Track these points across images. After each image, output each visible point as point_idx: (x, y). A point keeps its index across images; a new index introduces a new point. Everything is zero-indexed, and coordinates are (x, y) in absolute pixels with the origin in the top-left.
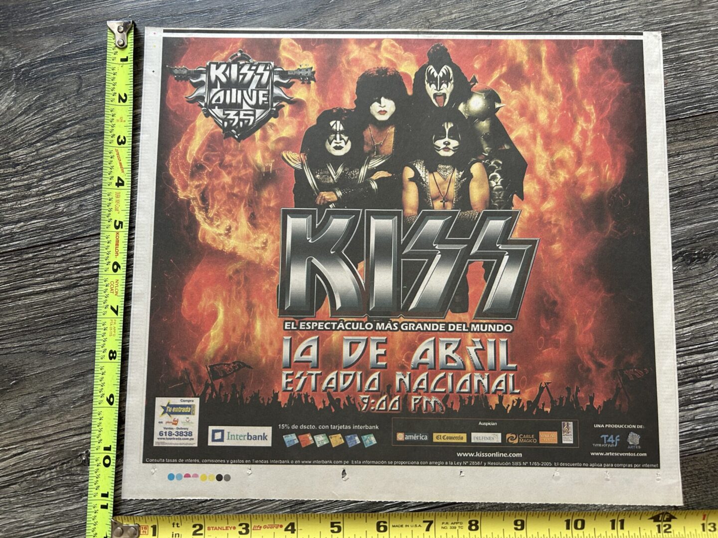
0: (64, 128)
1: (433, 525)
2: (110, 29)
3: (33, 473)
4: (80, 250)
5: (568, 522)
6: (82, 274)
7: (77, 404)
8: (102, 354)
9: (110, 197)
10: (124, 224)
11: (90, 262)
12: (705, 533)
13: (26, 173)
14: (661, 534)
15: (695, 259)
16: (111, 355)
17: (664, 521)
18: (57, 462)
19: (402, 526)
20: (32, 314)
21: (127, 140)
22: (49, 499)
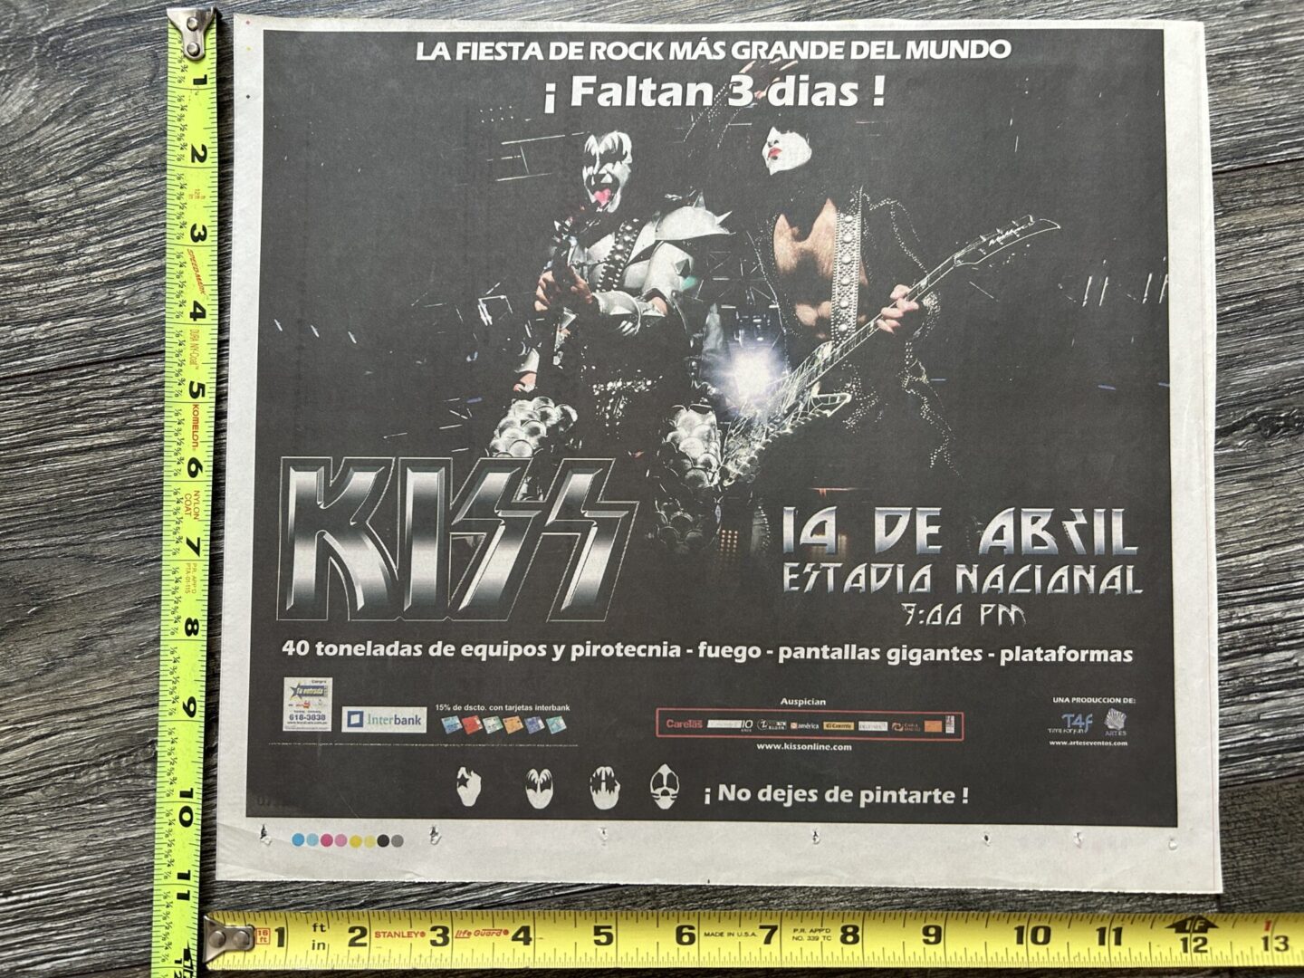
0: (126, 150)
1: (777, 933)
2: (172, 23)
3: (67, 771)
4: (153, 375)
5: (1020, 931)
7: (143, 654)
8: (172, 625)
9: (181, 339)
10: (207, 390)
12: (1269, 953)
13: (57, 232)
14: (1188, 955)
15: (1279, 428)
16: (190, 627)
17: (1195, 932)
18: (110, 753)
19: (721, 934)
20: (66, 489)
21: (209, 233)
22: (95, 818)
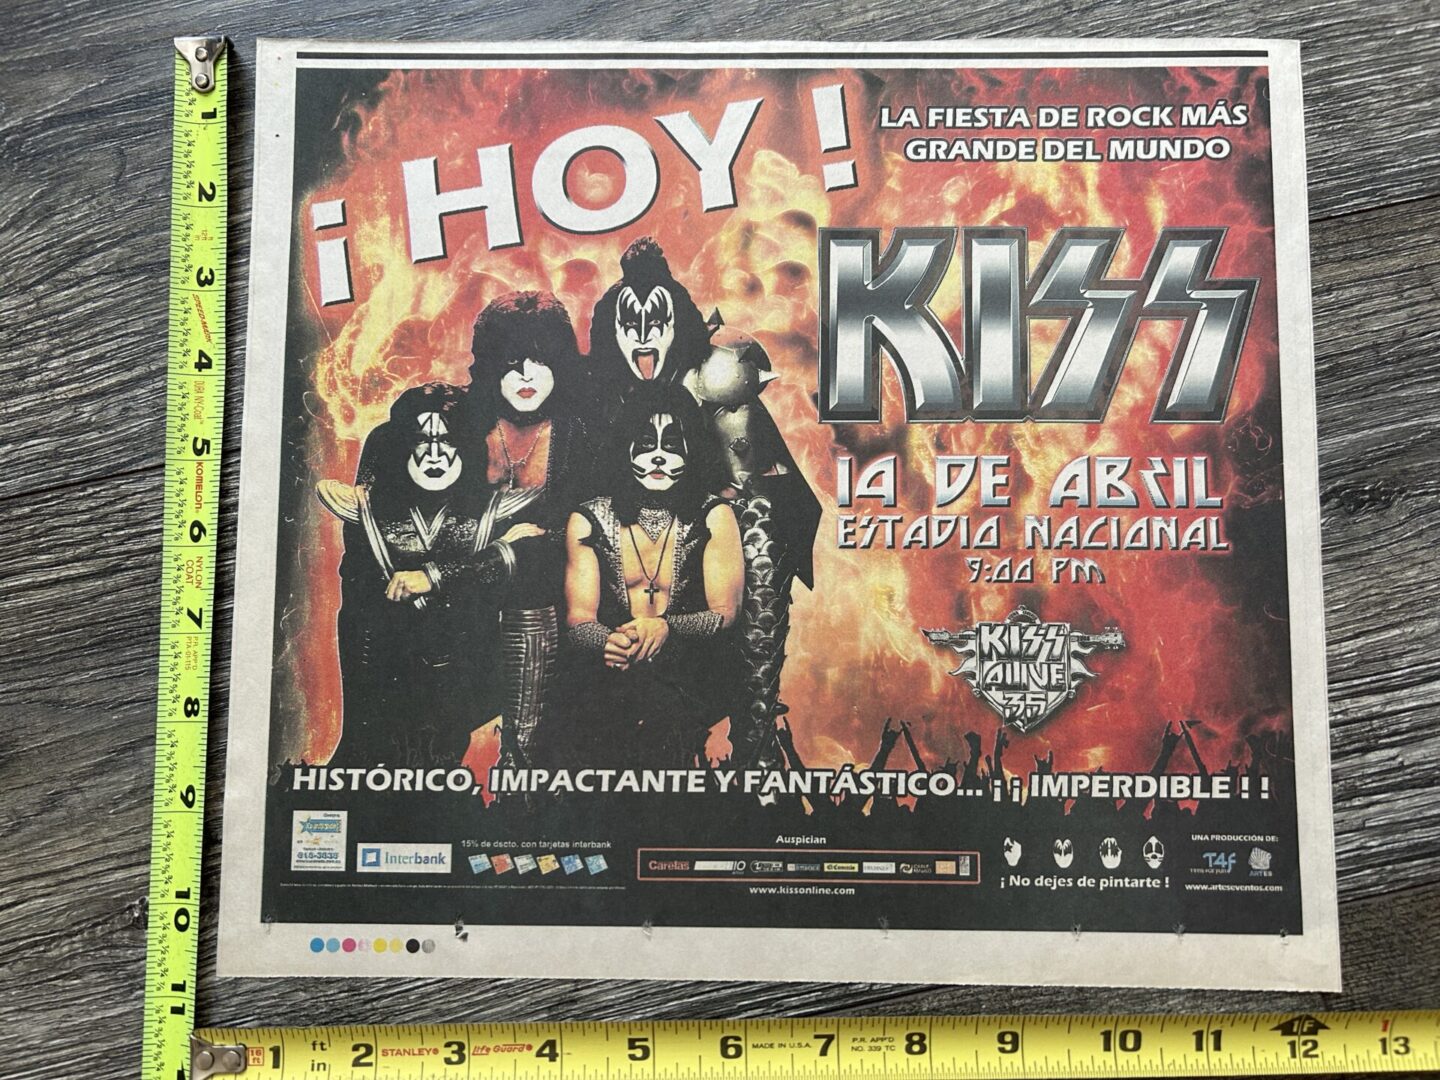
0: (91, 254)
1: (834, 1044)
2: (180, 54)
3: (36, 944)
4: (124, 497)
5: (1107, 1036)
6: (129, 546)
7: (121, 807)
8: (170, 705)
9: (185, 391)
10: (212, 446)
11: (146, 522)
13: (18, 346)
14: (1297, 1060)
15: (1363, 502)
16: (189, 707)
17: (1303, 1034)
18: (84, 921)
19: (771, 1046)
20: (30, 627)
21: (216, 277)
22: (69, 995)
